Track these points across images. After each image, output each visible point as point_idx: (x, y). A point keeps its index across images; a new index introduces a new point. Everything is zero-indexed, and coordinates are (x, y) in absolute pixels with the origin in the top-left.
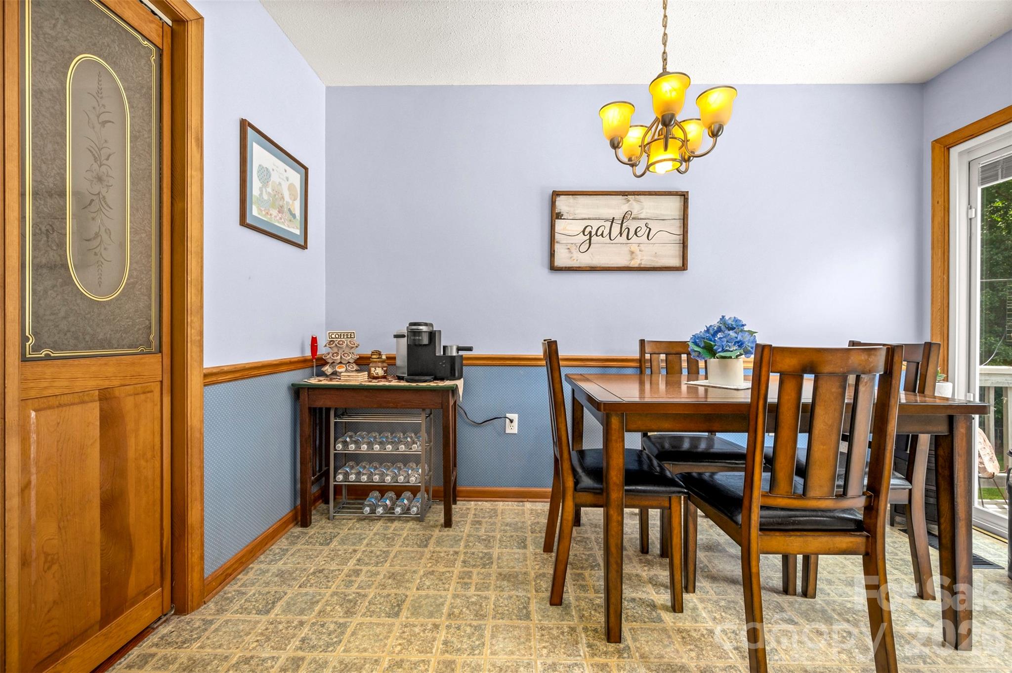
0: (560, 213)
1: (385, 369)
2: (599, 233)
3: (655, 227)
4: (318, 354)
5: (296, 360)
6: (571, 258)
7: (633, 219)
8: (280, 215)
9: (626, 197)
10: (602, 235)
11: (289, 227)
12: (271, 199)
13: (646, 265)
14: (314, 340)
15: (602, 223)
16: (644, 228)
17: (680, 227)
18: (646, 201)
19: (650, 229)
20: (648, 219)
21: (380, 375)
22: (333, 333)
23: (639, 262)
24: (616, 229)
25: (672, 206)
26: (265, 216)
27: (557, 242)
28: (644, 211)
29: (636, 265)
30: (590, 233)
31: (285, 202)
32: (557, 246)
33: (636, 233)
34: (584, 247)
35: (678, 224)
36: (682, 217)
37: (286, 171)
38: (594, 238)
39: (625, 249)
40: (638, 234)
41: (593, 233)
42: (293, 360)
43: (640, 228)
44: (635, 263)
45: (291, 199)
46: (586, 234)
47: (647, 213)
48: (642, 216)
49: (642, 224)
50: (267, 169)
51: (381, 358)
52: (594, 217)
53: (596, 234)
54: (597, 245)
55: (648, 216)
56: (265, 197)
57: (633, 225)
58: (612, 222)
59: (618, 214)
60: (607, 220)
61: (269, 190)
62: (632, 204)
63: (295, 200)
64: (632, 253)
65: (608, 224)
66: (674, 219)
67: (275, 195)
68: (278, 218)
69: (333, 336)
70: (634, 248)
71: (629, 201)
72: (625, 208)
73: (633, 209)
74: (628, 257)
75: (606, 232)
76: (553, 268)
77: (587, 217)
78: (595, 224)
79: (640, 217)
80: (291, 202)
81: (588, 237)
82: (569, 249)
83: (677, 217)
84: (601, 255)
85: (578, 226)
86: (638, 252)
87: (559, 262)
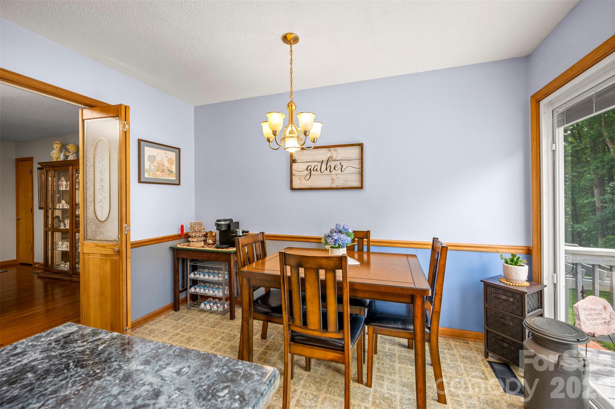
0: (295, 159)
1: (213, 240)
2: (315, 169)
3: (345, 164)
4: (184, 232)
5: (174, 236)
6: (301, 183)
7: (333, 160)
8: (162, 174)
9: (329, 149)
10: (316, 170)
11: (168, 177)
12: (156, 168)
13: (341, 186)
14: (182, 227)
15: (316, 164)
16: (339, 165)
17: (360, 164)
18: (340, 150)
19: (342, 166)
20: (341, 160)
21: (210, 243)
22: (192, 223)
23: (336, 185)
24: (324, 166)
25: (354, 152)
26: (152, 176)
27: (294, 175)
28: (339, 156)
29: (335, 187)
30: (310, 169)
31: (165, 167)
32: (294, 177)
33: (334, 168)
34: (308, 177)
35: (358, 162)
36: (360, 158)
37: (165, 153)
38: (313, 172)
39: (329, 178)
40: (336, 169)
41: (312, 169)
42: (171, 236)
43: (336, 166)
44: (334, 186)
45: (169, 165)
46: (308, 170)
47: (341, 157)
48: (338, 159)
49: (338, 163)
50: (153, 156)
51: (212, 235)
52: (312, 160)
53: (313, 170)
54: (314, 176)
55: (341, 158)
56: (153, 168)
57: (332, 164)
58: (322, 163)
59: (325, 158)
60: (319, 162)
61: (155, 164)
62: (332, 152)
63: (172, 164)
64: (333, 179)
65: (320, 164)
66: (356, 159)
67: (159, 166)
68: (161, 175)
69: (192, 224)
70: (334, 177)
71: (330, 151)
72: (329, 155)
73: (333, 155)
74: (331, 182)
75: (319, 169)
76: (292, 189)
77: (309, 161)
78: (313, 165)
79: (337, 159)
80: (169, 166)
81: (309, 171)
82: (300, 178)
83: (358, 158)
84: (317, 181)
85: (305, 166)
86: (336, 179)
87: (295, 186)
